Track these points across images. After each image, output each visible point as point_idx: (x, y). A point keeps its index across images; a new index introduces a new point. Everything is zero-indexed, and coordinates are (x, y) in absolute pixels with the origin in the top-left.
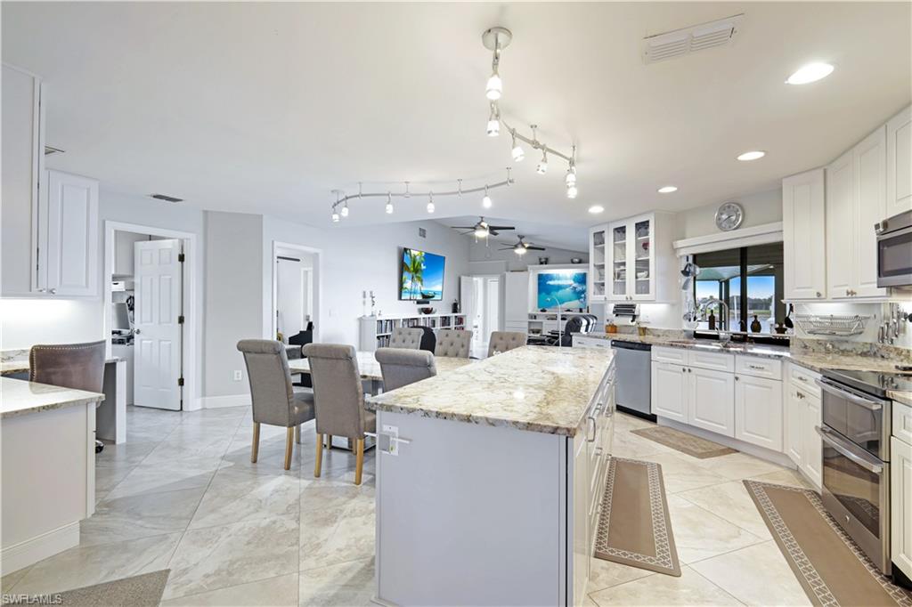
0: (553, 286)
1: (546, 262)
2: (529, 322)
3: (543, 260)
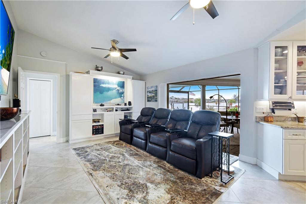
0: (105, 88)
1: (102, 70)
2: (93, 114)
3: (100, 69)
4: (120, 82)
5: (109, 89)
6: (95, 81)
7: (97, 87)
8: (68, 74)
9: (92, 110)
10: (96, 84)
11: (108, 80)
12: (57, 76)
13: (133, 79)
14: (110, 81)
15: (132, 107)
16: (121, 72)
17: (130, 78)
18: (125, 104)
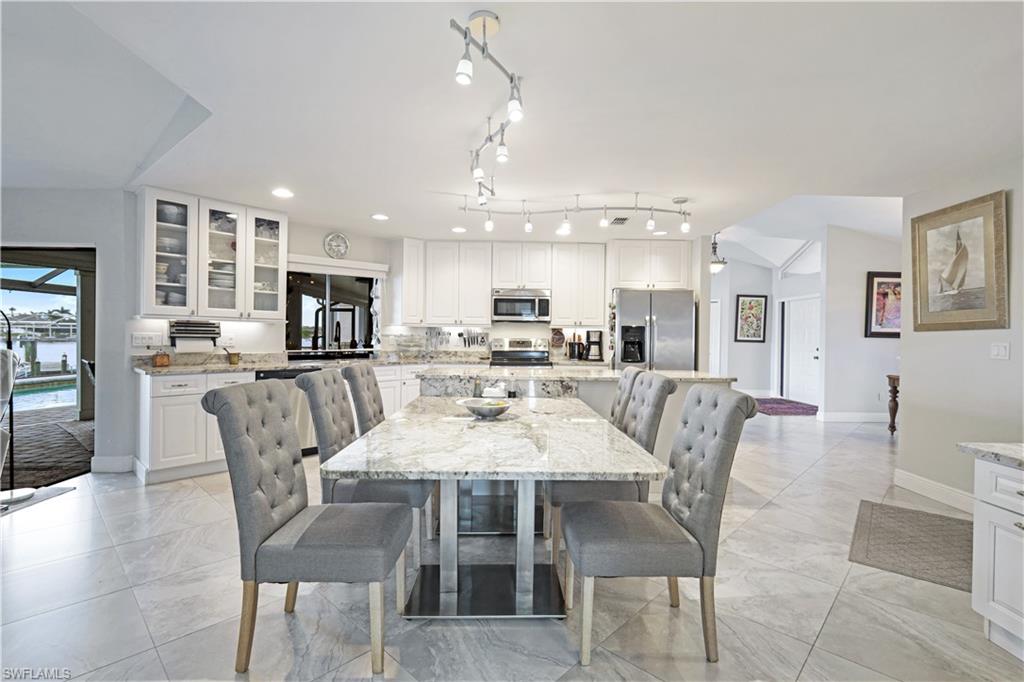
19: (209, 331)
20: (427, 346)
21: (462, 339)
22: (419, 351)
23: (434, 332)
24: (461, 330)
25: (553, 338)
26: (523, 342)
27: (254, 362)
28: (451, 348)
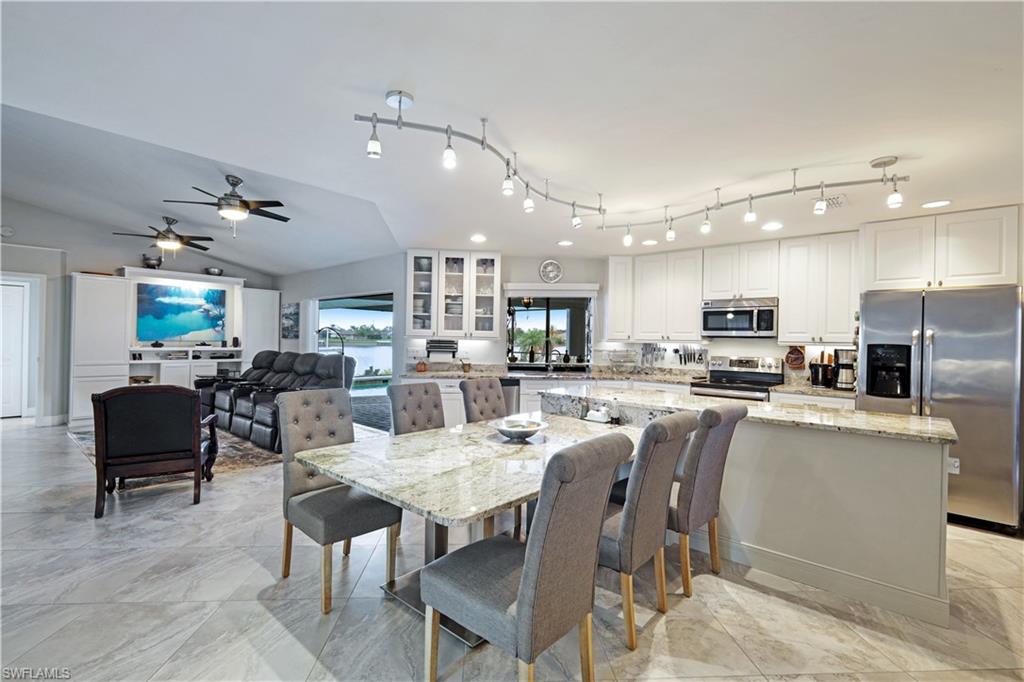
1: (159, 265)
2: (131, 365)
3: (154, 262)
4: (214, 292)
5: (180, 309)
6: (142, 289)
7: (149, 303)
8: (67, 273)
9: (128, 356)
10: (144, 296)
11: (179, 288)
12: (40, 280)
13: (245, 286)
14: (183, 289)
15: (240, 351)
16: (212, 270)
17: (238, 284)
18: (224, 344)
19: (449, 346)
20: (643, 362)
21: (678, 355)
22: (635, 367)
23: (649, 349)
24: (677, 346)
25: (787, 357)
26: (747, 362)
27: (482, 371)
28: (666, 365)
